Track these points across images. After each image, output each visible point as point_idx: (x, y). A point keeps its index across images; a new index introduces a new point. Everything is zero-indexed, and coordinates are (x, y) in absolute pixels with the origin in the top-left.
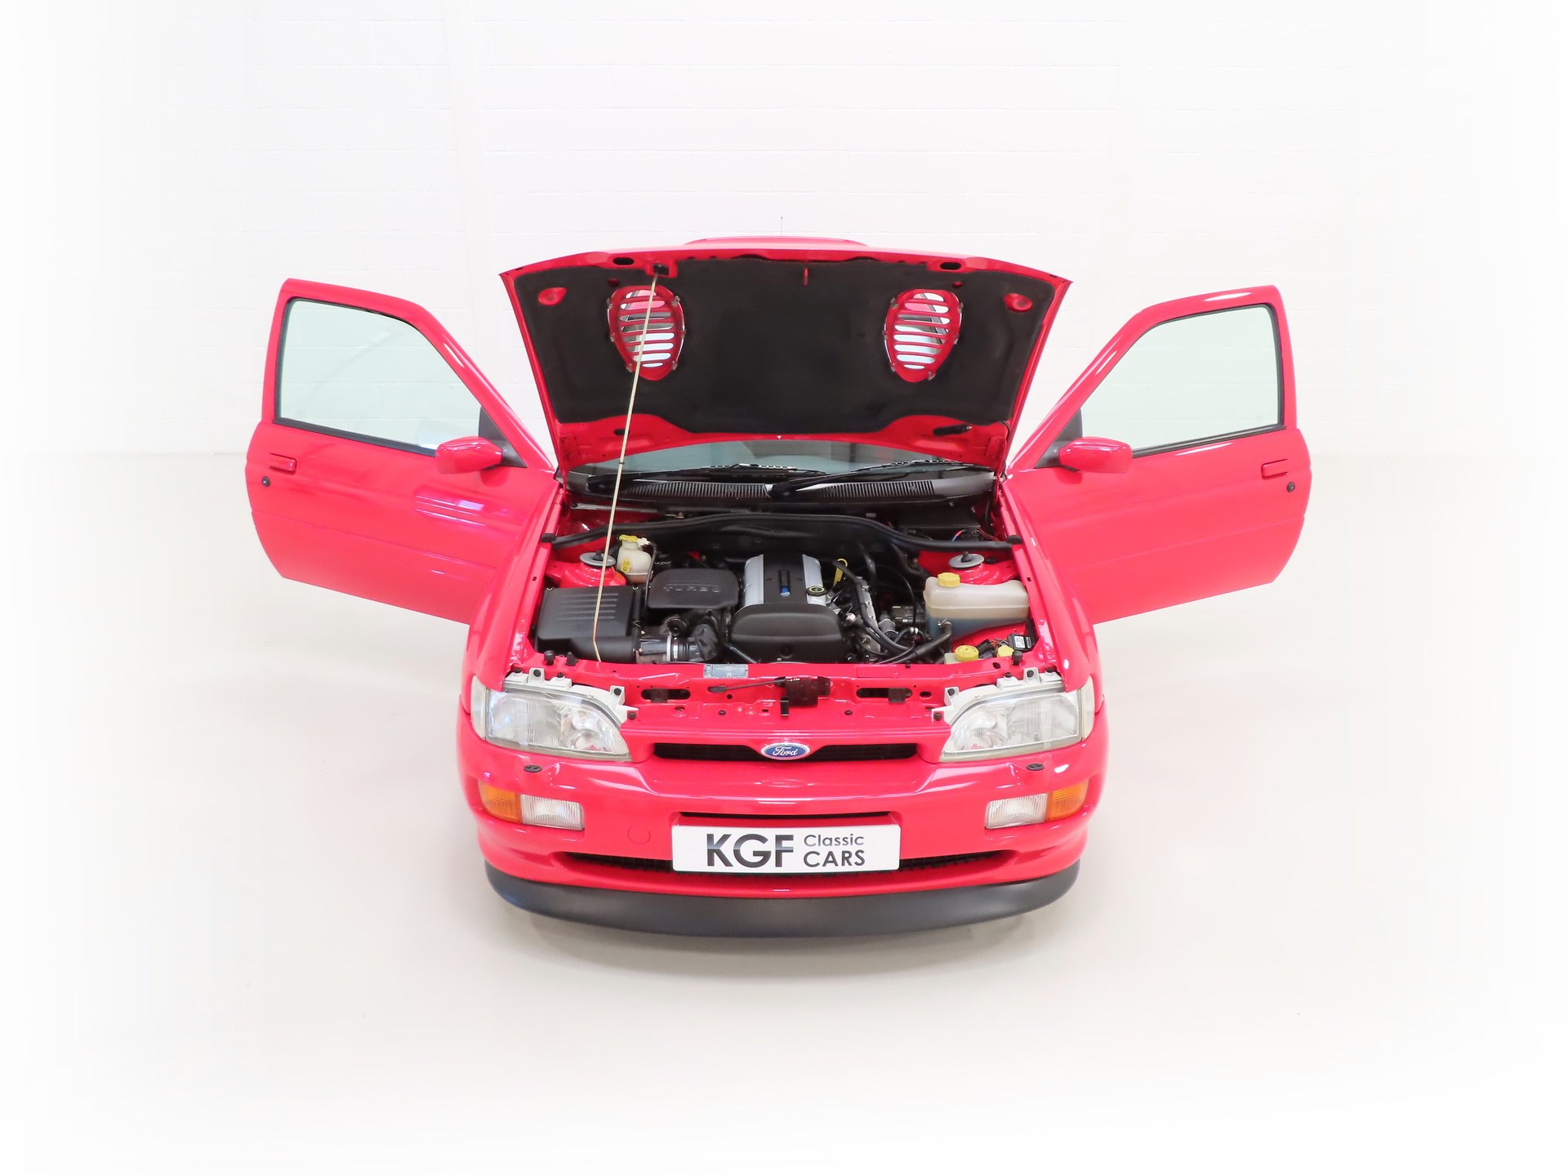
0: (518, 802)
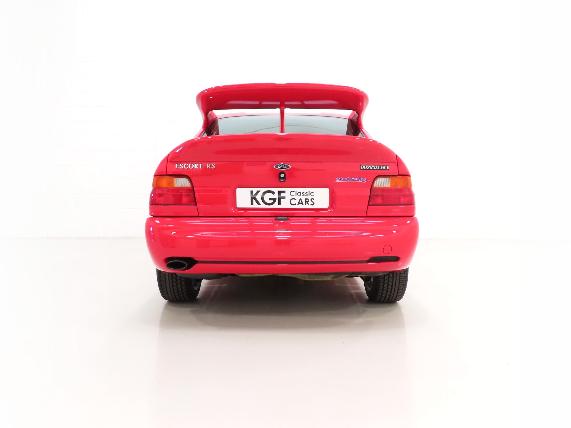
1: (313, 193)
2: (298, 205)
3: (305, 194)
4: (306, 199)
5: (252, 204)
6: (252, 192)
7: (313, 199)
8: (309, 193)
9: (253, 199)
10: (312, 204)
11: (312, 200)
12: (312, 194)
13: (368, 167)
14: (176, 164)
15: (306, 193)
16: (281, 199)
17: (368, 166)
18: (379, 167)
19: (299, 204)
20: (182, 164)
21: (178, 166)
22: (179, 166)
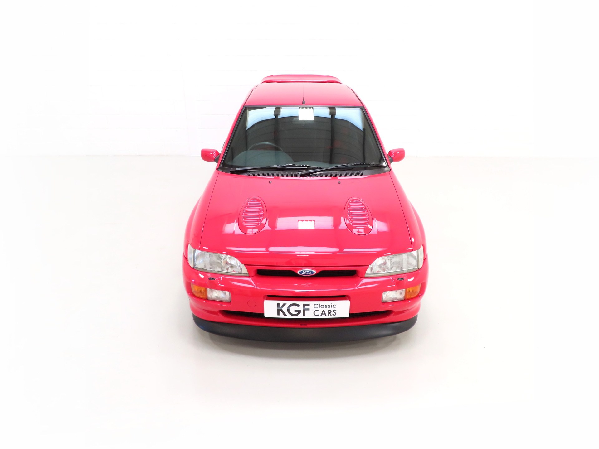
0: (206, 291)
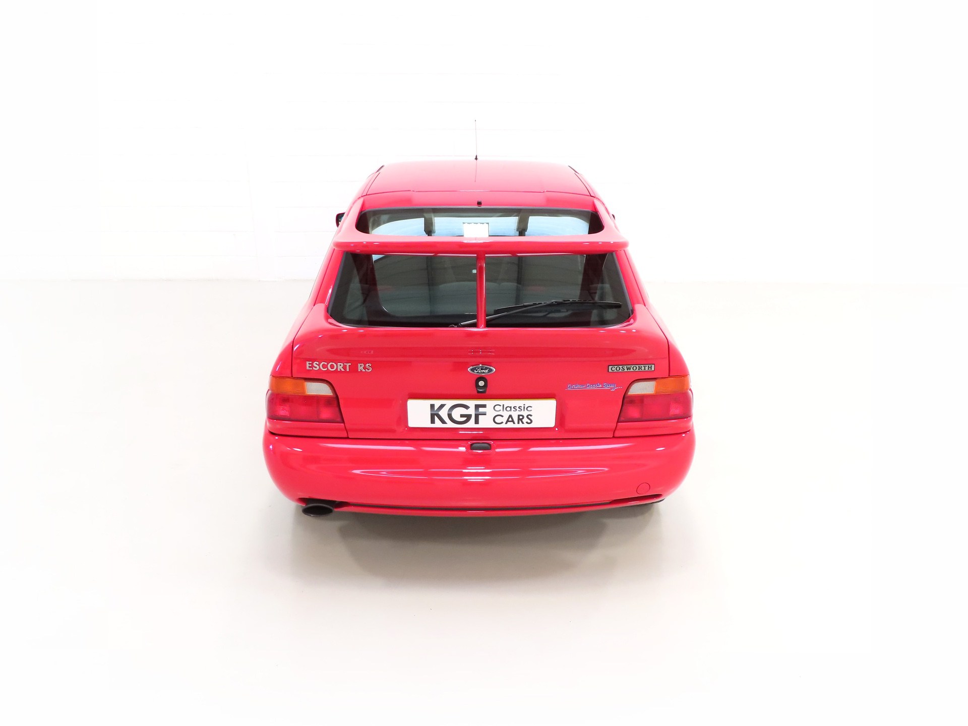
1: (531, 407)
2: (506, 423)
3: (517, 408)
4: (519, 416)
5: (433, 422)
6: (432, 406)
7: (531, 416)
8: (524, 407)
9: (434, 415)
10: (529, 421)
11: (529, 417)
12: (529, 409)
13: (621, 369)
14: (308, 363)
15: (519, 408)
16: (480, 416)
17: (621, 367)
18: (639, 368)
19: (508, 423)
20: (318, 363)
21: (311, 365)
22: (313, 366)
